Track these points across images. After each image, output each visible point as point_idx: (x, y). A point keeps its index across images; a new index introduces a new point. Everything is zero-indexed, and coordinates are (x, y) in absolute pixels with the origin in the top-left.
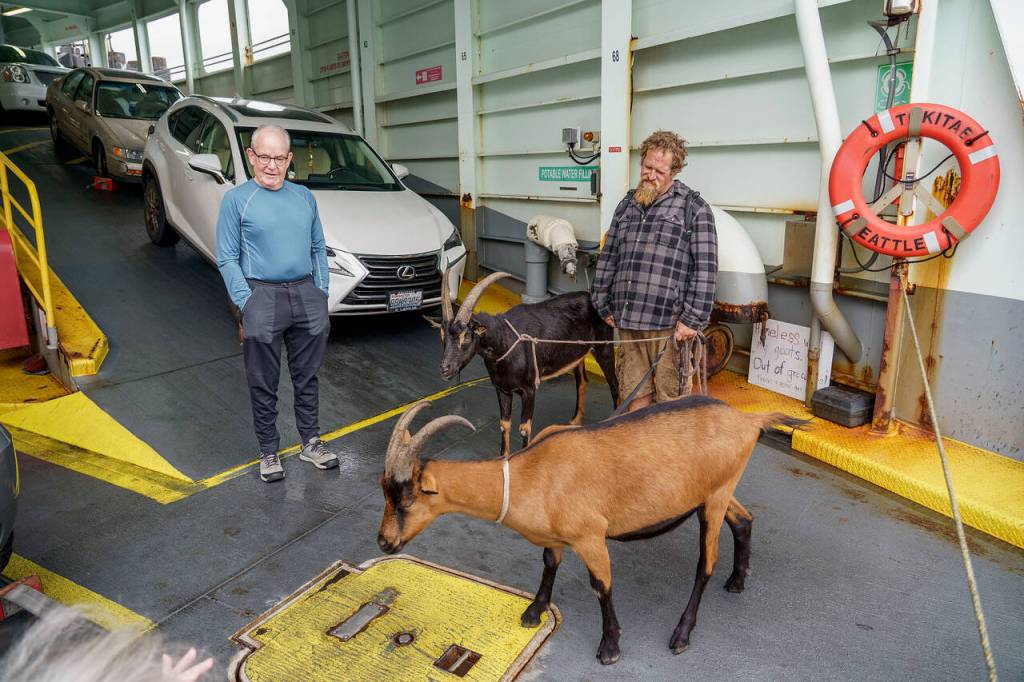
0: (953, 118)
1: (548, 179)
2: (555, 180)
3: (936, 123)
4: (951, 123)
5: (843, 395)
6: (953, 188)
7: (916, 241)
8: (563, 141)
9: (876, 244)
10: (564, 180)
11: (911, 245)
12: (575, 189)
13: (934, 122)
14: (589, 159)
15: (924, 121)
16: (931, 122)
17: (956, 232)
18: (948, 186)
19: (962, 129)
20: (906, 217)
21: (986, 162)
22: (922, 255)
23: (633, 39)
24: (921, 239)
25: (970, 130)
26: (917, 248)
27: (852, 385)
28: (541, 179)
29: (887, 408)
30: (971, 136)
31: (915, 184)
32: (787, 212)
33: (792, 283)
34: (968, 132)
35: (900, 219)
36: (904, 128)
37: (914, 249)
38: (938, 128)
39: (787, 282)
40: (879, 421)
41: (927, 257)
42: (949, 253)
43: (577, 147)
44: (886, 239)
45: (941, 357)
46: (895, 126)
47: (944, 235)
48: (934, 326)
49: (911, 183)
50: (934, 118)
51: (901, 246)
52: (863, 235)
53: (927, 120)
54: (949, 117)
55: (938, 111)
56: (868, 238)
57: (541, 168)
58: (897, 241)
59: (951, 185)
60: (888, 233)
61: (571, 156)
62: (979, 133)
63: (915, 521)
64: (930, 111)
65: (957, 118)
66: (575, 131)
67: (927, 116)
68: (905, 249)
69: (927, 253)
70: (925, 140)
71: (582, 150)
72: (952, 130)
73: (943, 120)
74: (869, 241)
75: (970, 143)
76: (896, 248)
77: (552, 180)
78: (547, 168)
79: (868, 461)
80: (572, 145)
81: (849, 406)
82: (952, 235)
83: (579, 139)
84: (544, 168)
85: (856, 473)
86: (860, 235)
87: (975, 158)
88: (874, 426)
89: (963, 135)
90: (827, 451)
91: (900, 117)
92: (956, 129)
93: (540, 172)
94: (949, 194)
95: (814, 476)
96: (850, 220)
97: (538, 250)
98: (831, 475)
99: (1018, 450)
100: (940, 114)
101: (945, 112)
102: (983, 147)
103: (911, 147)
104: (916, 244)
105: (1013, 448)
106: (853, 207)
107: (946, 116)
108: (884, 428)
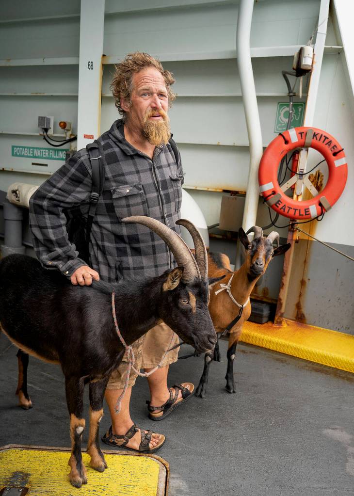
0: (328, 138)
1: (20, 156)
2: (27, 157)
3: (320, 140)
4: (327, 141)
5: (257, 305)
6: (319, 182)
7: (305, 210)
8: (39, 126)
9: (284, 211)
10: (36, 157)
11: (303, 212)
12: (46, 165)
13: (318, 139)
14: (62, 143)
15: (313, 138)
16: (317, 139)
17: (325, 205)
18: (317, 180)
19: (332, 145)
20: (298, 196)
21: (342, 166)
22: (308, 218)
23: (104, 56)
24: (308, 209)
25: (336, 147)
26: (306, 214)
27: (258, 299)
28: (13, 155)
29: (283, 310)
30: (336, 150)
31: (304, 176)
32: (218, 190)
33: (220, 237)
34: (335, 147)
35: (295, 196)
36: (302, 141)
37: (304, 215)
38: (321, 144)
39: (218, 236)
40: (278, 318)
41: (309, 220)
42: (320, 218)
43: (50, 132)
44: (290, 208)
45: (309, 280)
46: (299, 139)
47: (320, 207)
48: (305, 262)
49: (301, 175)
50: (318, 137)
51: (297, 212)
52: (278, 205)
53: (315, 137)
54: (326, 138)
55: (321, 133)
56: (280, 206)
57: (13, 147)
58: (296, 210)
59: (318, 179)
60: (291, 205)
61: (45, 138)
62: (340, 149)
63: (317, 371)
64: (317, 132)
65: (330, 139)
66: (49, 120)
67: (315, 135)
68: (300, 215)
69: (310, 217)
70: (310, 149)
71: (56, 135)
72: (327, 145)
73: (323, 138)
74: (281, 209)
75: (335, 154)
76: (295, 214)
77: (23, 156)
78: (20, 147)
79: (282, 341)
80: (46, 130)
81: (262, 311)
82: (324, 207)
83: (52, 126)
84: (17, 147)
85: (275, 349)
86: (276, 205)
87: (338, 163)
88: (275, 322)
89: (332, 149)
90: (256, 338)
91: (301, 133)
92: (329, 145)
93: (13, 150)
94: (317, 185)
95: (254, 353)
96: (270, 195)
97: (16, 210)
98: (263, 352)
99: (349, 328)
100: (322, 135)
101: (324, 134)
102: (341, 158)
103: (303, 153)
104: (306, 212)
105: (346, 327)
106: (273, 187)
107: (325, 136)
108: (280, 323)
